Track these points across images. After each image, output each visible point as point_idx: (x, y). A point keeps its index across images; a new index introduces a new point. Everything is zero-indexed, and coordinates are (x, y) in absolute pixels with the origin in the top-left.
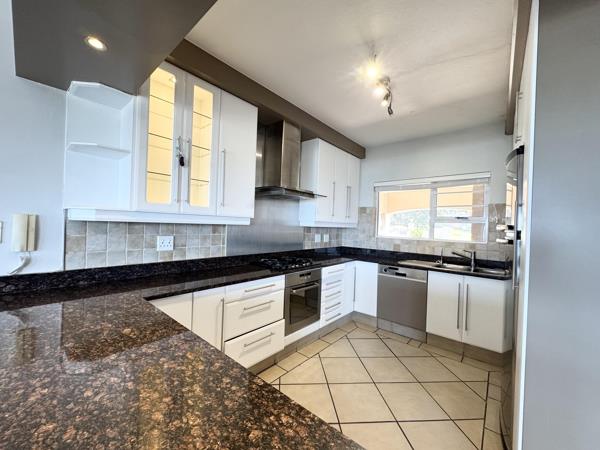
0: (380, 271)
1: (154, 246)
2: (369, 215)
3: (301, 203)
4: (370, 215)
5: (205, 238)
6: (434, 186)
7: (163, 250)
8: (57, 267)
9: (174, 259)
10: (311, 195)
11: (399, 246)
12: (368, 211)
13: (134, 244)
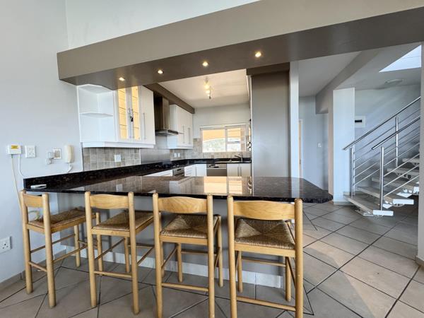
0: (207, 167)
1: (114, 160)
3: (168, 138)
4: (199, 142)
5: (132, 155)
6: (226, 128)
7: (117, 161)
8: (81, 171)
9: (122, 166)
10: (177, 133)
11: (213, 156)
12: (198, 140)
13: (107, 159)
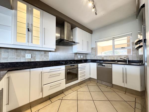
0: (97, 65)
1: (25, 57)
2: (94, 49)
12: (94, 48)
